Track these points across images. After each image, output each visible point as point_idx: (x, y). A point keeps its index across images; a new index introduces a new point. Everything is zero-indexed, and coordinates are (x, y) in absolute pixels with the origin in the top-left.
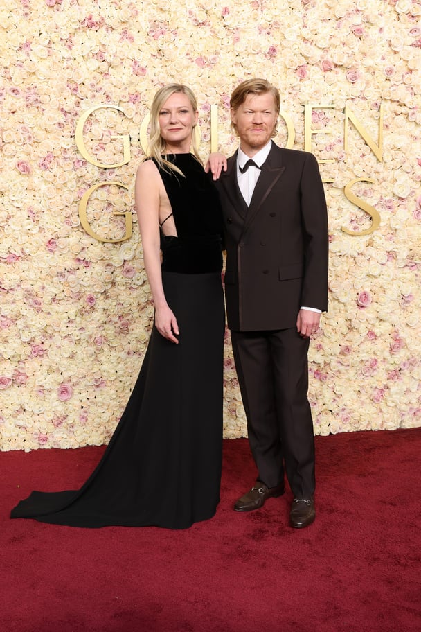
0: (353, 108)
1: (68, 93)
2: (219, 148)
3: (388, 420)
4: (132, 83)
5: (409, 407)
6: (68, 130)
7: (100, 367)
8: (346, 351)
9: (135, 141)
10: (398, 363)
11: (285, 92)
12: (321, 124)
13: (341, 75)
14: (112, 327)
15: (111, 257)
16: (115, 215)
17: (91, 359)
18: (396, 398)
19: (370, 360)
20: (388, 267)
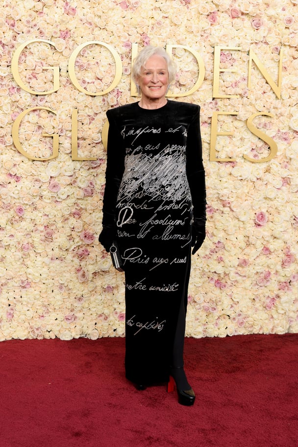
0: (257, 51)
1: (6, 27)
3: (278, 325)
4: (63, 21)
5: (296, 315)
6: (5, 61)
7: (26, 270)
8: (244, 263)
9: (64, 73)
10: (288, 276)
11: (197, 34)
12: (228, 64)
13: (247, 22)
14: (38, 235)
15: (39, 173)
16: (43, 137)
17: (19, 263)
18: (286, 306)
19: (264, 272)
20: (282, 191)
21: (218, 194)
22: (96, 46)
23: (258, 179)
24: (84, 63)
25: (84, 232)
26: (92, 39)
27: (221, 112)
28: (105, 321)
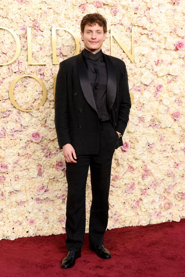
3: (142, 219)
5: (154, 211)
8: (116, 178)
10: (147, 185)
11: (73, 20)
13: (108, 10)
18: (147, 206)
19: (130, 183)
20: (139, 127)
22: (1, 30)
28: (20, 226)
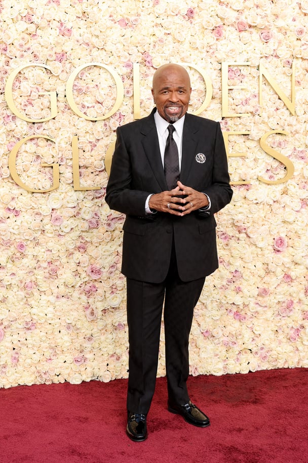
0: (267, 66)
2: (141, 103)
3: (304, 357)
4: (58, 43)
7: (30, 311)
8: (264, 293)
9: (61, 97)
11: (203, 50)
12: (237, 81)
13: (255, 35)
14: (42, 272)
15: (41, 206)
16: (43, 167)
17: (22, 303)
19: (286, 301)
20: (302, 213)
21: (233, 219)
22: (95, 68)
23: (274, 202)
24: (83, 87)
25: (90, 267)
26: (90, 61)
27: (231, 132)
28: (117, 361)
